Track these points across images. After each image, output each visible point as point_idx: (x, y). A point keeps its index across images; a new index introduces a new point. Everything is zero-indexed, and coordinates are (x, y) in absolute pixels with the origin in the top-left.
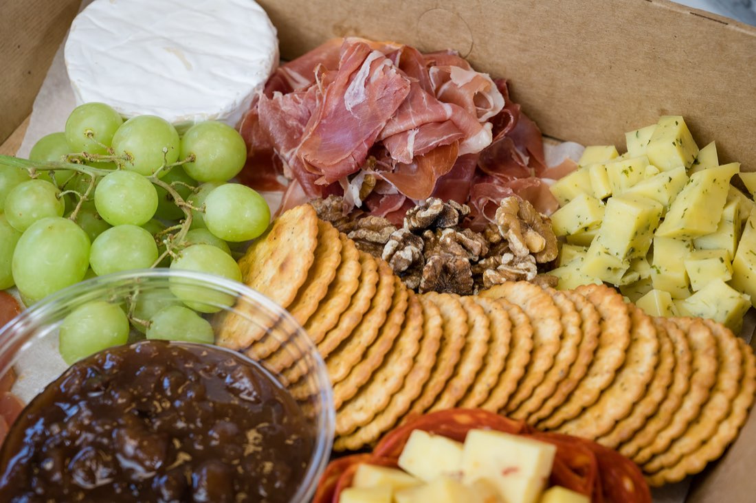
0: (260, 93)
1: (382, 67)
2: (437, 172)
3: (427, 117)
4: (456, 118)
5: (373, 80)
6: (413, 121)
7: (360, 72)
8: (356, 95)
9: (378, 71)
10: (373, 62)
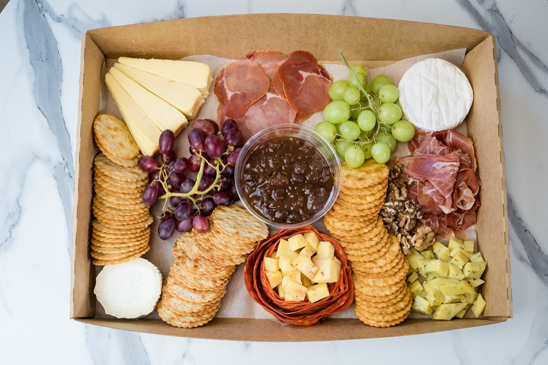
0: (432, 132)
1: (452, 168)
2: (426, 203)
3: (441, 192)
4: (447, 200)
5: (446, 168)
6: (438, 188)
7: (446, 163)
8: (438, 166)
9: (450, 168)
10: (452, 165)
